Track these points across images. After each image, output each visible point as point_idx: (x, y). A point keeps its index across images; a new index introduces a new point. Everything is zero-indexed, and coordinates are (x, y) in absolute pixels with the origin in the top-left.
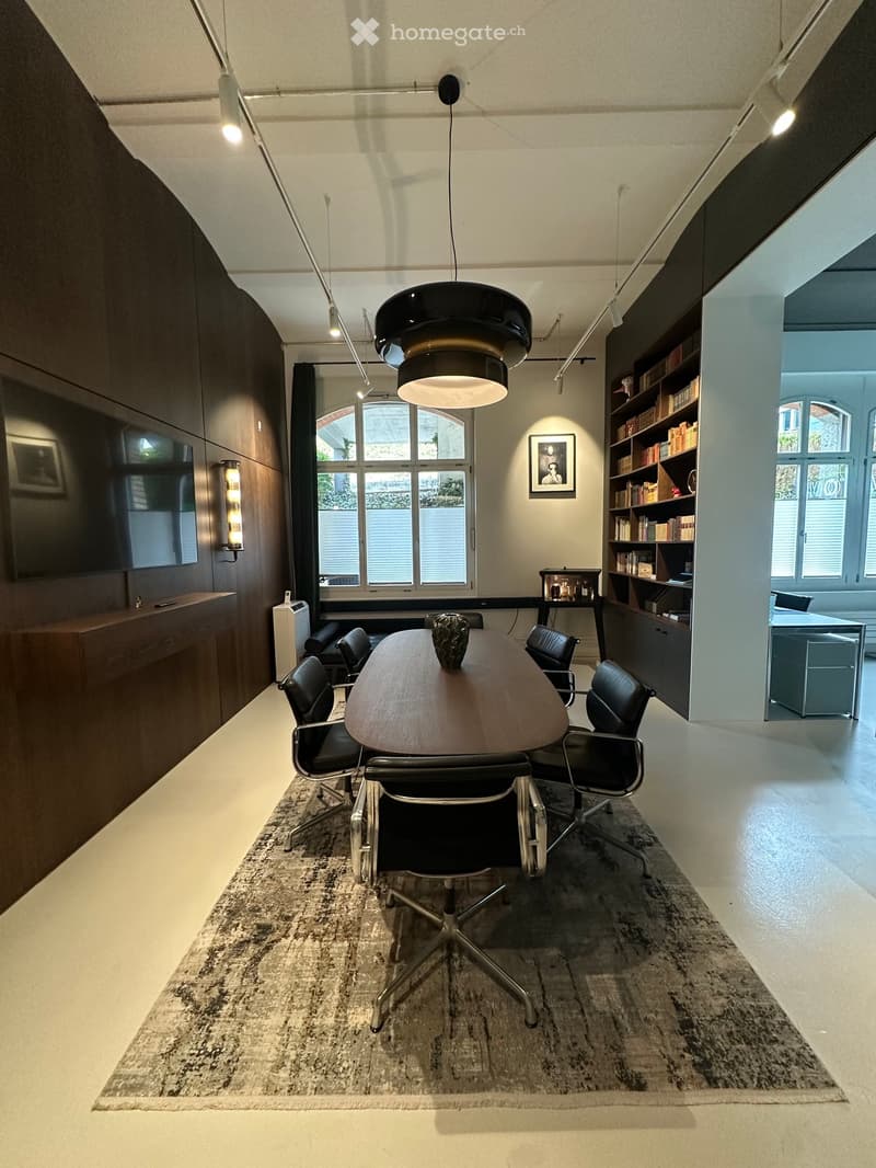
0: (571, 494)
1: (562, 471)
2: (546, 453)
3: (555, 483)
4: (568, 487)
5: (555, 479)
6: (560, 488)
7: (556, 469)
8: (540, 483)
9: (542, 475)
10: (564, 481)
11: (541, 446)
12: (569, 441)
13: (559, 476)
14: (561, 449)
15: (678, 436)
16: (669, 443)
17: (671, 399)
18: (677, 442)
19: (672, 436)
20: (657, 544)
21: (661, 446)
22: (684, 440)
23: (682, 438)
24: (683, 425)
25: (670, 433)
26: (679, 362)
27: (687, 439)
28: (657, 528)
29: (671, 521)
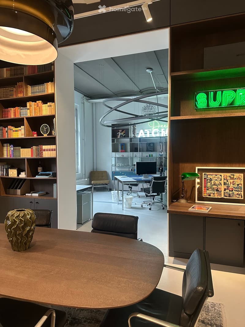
15: (36, 106)
16: (28, 109)
17: (29, 88)
18: (35, 109)
19: (30, 106)
20: (26, 159)
21: (21, 109)
22: (40, 109)
23: (39, 108)
24: (39, 102)
25: (28, 104)
26: (35, 72)
27: (43, 109)
28: (21, 150)
29: (34, 147)
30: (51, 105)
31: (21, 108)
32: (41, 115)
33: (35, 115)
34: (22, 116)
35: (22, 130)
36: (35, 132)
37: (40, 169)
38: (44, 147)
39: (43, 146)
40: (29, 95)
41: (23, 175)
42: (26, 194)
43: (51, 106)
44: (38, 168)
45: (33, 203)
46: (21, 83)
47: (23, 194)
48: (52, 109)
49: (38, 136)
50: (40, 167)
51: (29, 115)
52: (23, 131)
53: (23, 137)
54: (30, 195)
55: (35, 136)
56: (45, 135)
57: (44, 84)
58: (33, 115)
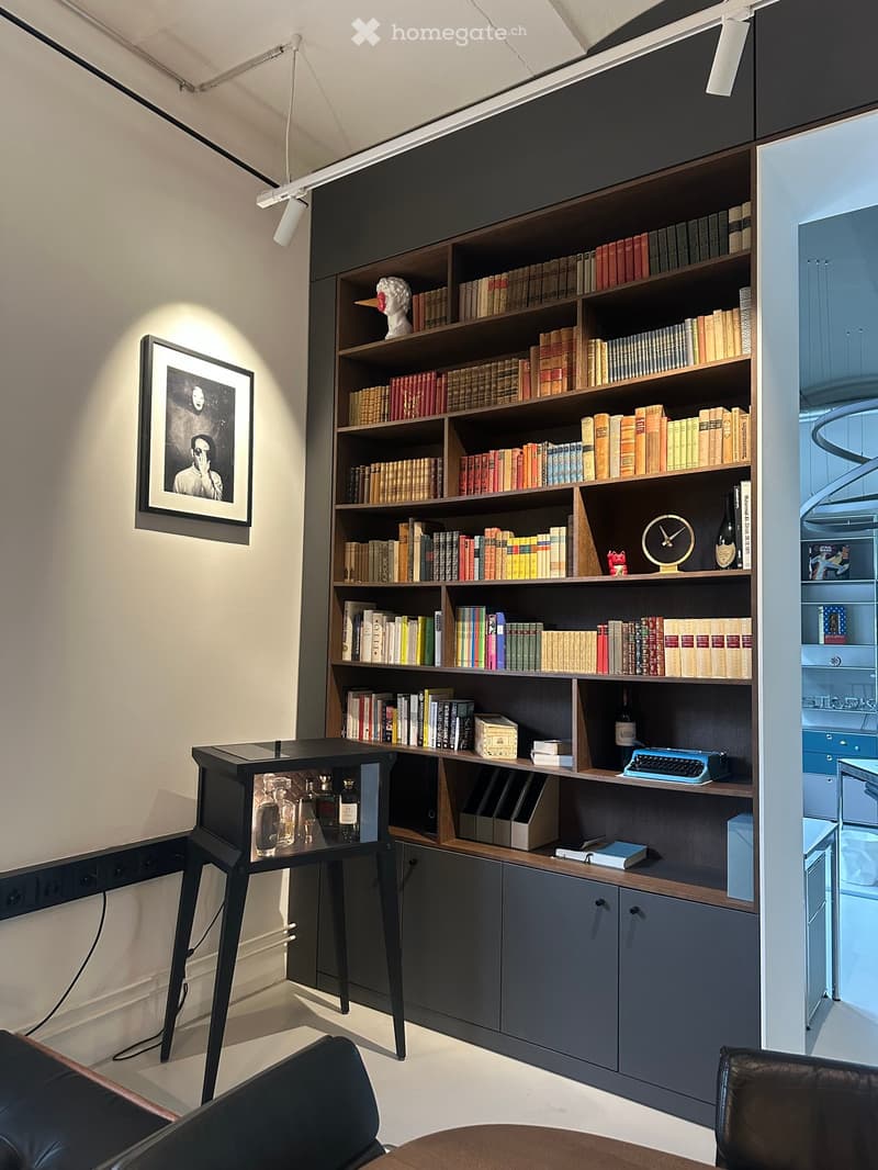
0: (236, 531)
1: (222, 464)
2: (187, 402)
3: (206, 495)
4: (234, 511)
5: (207, 483)
6: (216, 509)
7: (210, 455)
8: (169, 486)
9: (175, 465)
10: (228, 496)
11: (174, 375)
12: (240, 383)
13: (217, 478)
14: (222, 400)
15: (631, 434)
16: (586, 449)
17: (601, 350)
18: (624, 447)
19: (598, 433)
20: (575, 682)
21: (552, 452)
22: (656, 445)
23: (648, 440)
24: (653, 414)
25: (588, 426)
26: (637, 273)
27: (670, 444)
28: (544, 640)
29: (616, 627)
30: (716, 422)
31: (551, 446)
32: (654, 474)
33: (626, 474)
34: (556, 483)
35: (555, 546)
36: (619, 553)
37: (625, 733)
38: (672, 627)
39: (665, 620)
40: (599, 383)
41: (546, 757)
42: (560, 852)
43: (716, 424)
44: (619, 724)
45: (608, 908)
46: (559, 335)
47: (544, 847)
48: (727, 441)
49: (629, 573)
50: (625, 721)
51: (589, 477)
52: (558, 551)
53: (559, 575)
54: (580, 856)
55: (619, 572)
56: (668, 570)
57: (682, 321)
58: (615, 474)
